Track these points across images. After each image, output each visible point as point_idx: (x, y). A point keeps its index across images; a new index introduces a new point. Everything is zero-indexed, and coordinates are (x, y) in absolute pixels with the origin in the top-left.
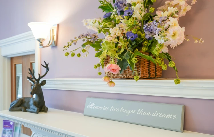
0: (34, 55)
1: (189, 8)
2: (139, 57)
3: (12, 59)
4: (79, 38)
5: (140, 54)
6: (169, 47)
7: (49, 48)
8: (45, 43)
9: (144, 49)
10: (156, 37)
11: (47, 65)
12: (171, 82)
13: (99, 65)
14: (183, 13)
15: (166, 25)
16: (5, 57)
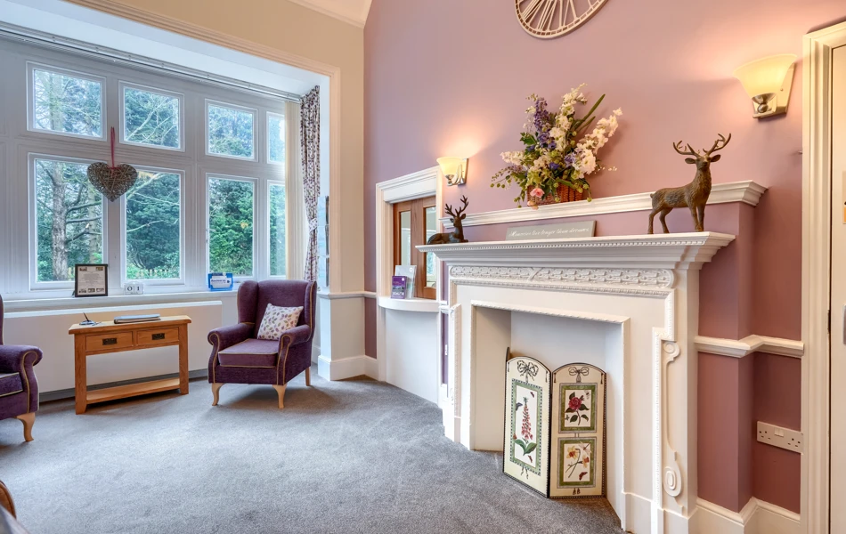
0: (434, 196)
1: (606, 140)
2: (560, 183)
3: (395, 206)
4: (506, 169)
5: (560, 180)
6: (585, 174)
7: (456, 186)
8: (453, 181)
9: (564, 177)
10: (574, 165)
11: (466, 200)
12: (585, 202)
13: (519, 198)
14: (601, 145)
15: (582, 156)
16: (387, 202)
